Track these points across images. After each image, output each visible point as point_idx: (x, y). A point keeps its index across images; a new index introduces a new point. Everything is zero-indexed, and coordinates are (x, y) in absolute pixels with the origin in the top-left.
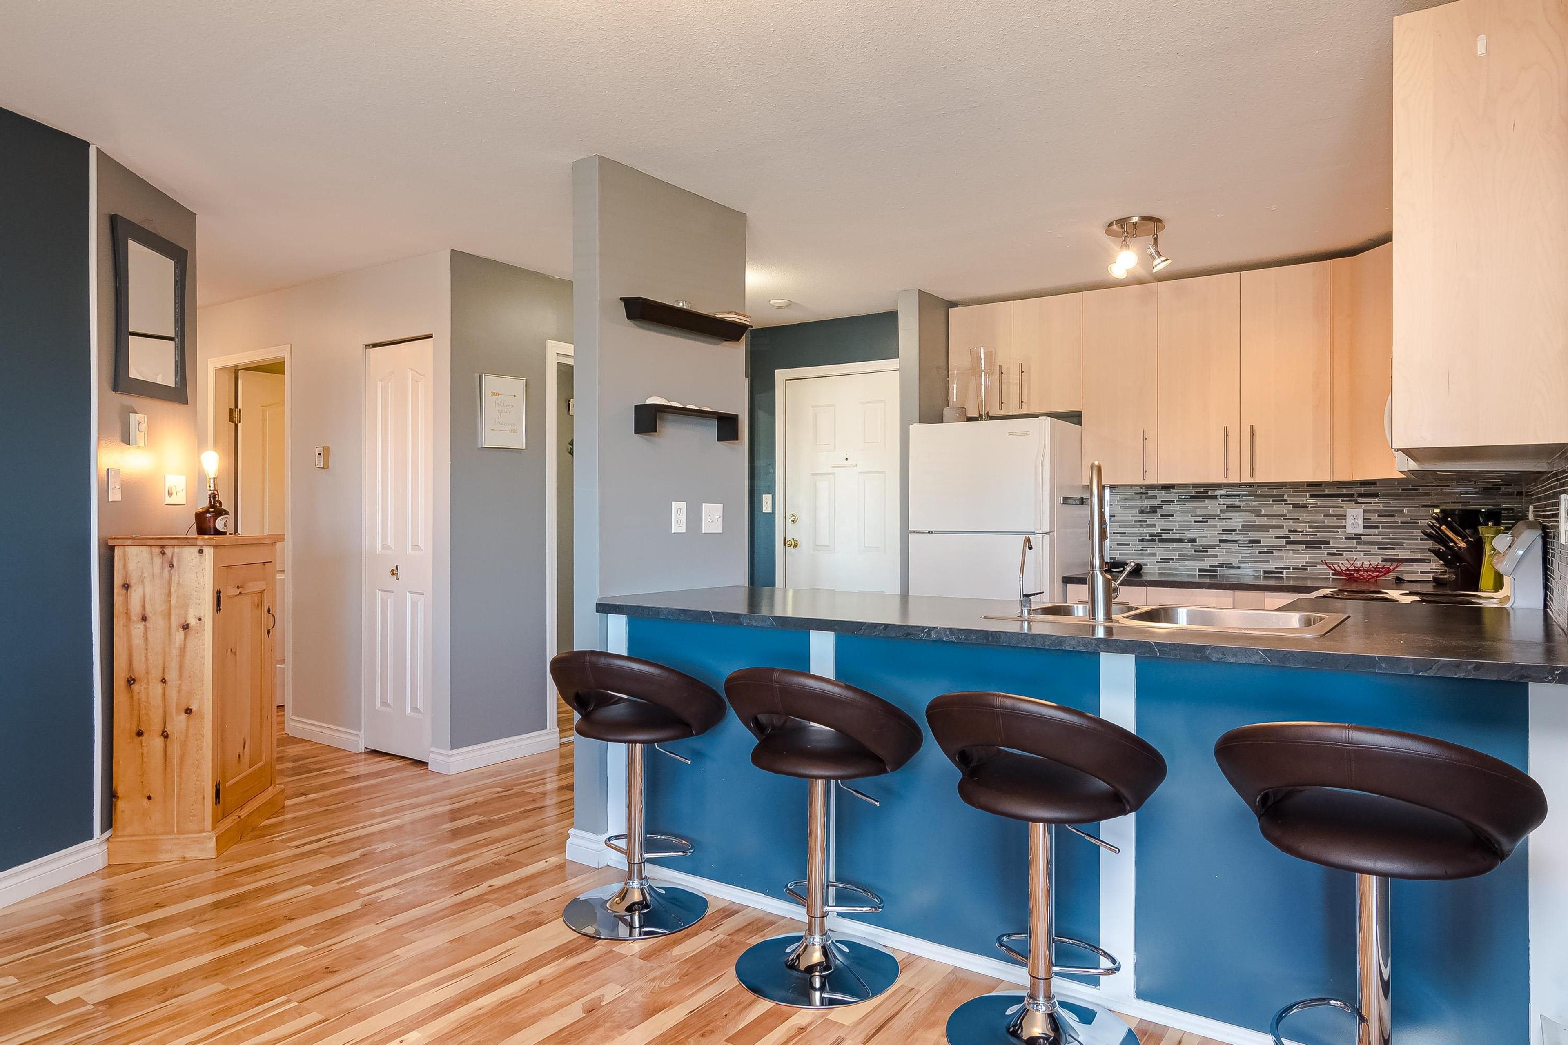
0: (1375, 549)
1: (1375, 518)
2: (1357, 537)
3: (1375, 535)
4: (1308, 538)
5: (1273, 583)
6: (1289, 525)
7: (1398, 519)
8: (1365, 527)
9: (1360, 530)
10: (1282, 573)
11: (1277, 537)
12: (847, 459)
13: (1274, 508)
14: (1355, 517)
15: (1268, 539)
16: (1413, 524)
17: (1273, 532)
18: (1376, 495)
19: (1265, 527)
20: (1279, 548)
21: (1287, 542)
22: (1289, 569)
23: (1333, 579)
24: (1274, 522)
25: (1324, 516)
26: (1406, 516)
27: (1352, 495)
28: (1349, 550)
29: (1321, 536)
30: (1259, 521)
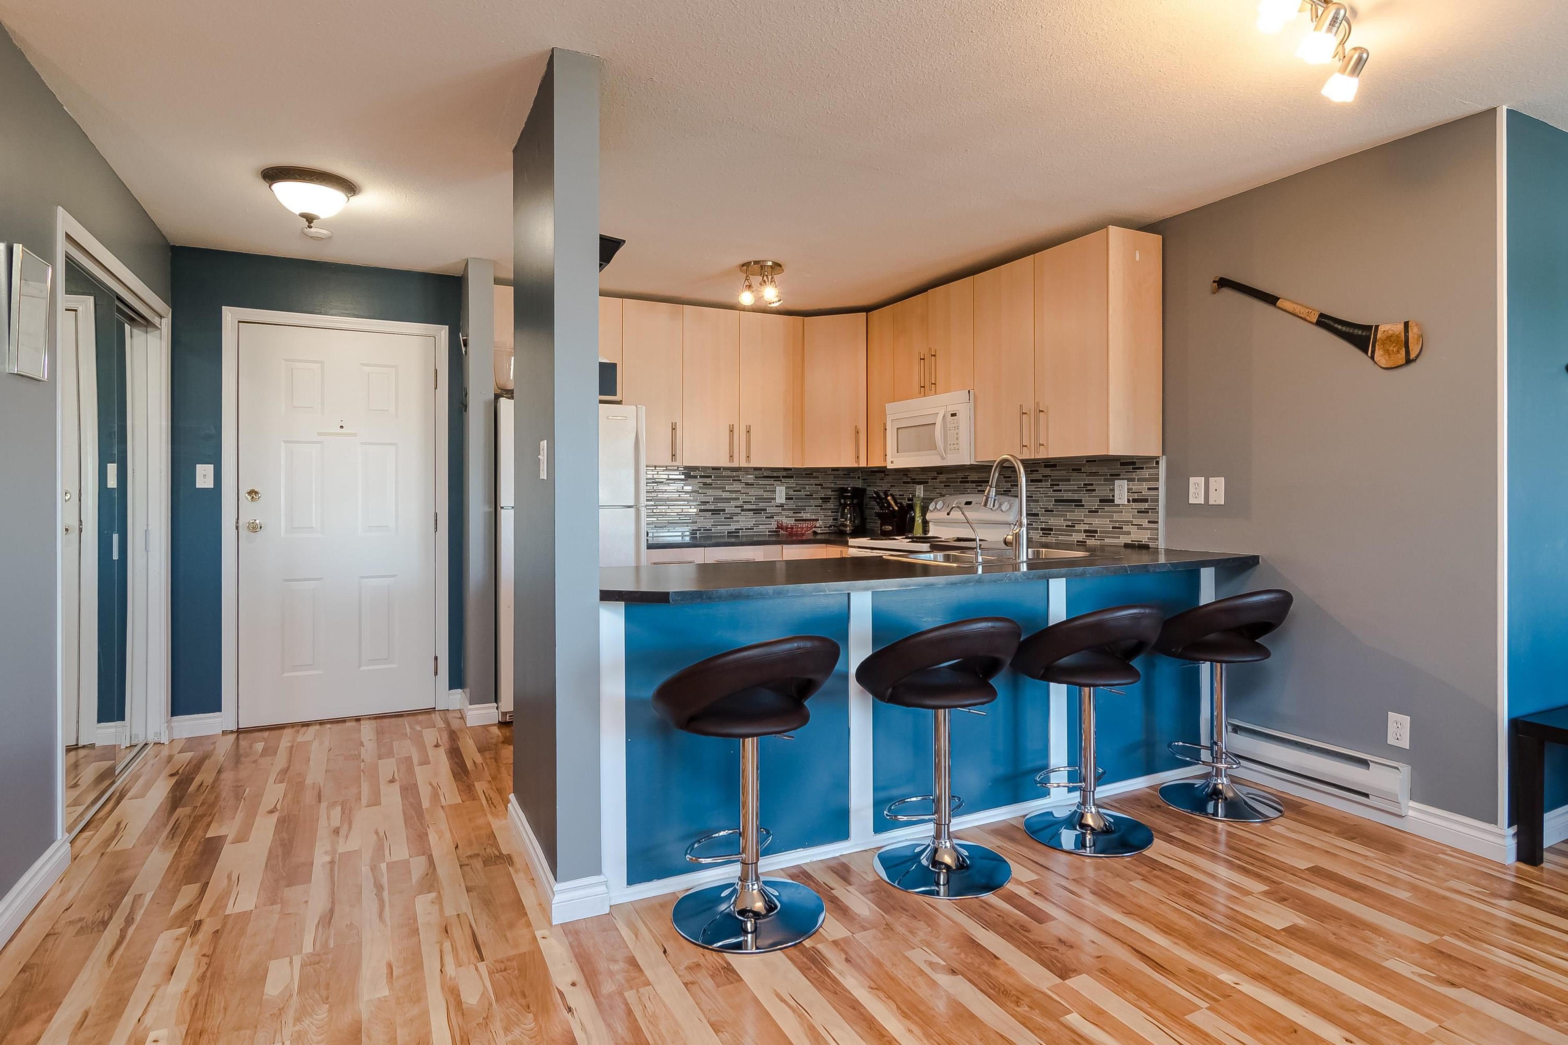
0: (791, 514)
1: (791, 493)
2: (782, 506)
3: (792, 504)
4: (754, 507)
5: (733, 540)
6: (743, 497)
7: (802, 493)
8: (787, 499)
9: (783, 501)
10: (739, 532)
11: (735, 507)
12: (342, 427)
13: (734, 486)
14: (780, 492)
15: (730, 508)
16: (810, 496)
17: (733, 503)
18: (792, 477)
19: (728, 500)
20: (737, 514)
21: (742, 510)
22: (743, 529)
23: (769, 535)
24: (734, 496)
25: (764, 491)
26: (807, 491)
27: (779, 477)
28: (778, 514)
29: (762, 505)
30: (725, 495)
